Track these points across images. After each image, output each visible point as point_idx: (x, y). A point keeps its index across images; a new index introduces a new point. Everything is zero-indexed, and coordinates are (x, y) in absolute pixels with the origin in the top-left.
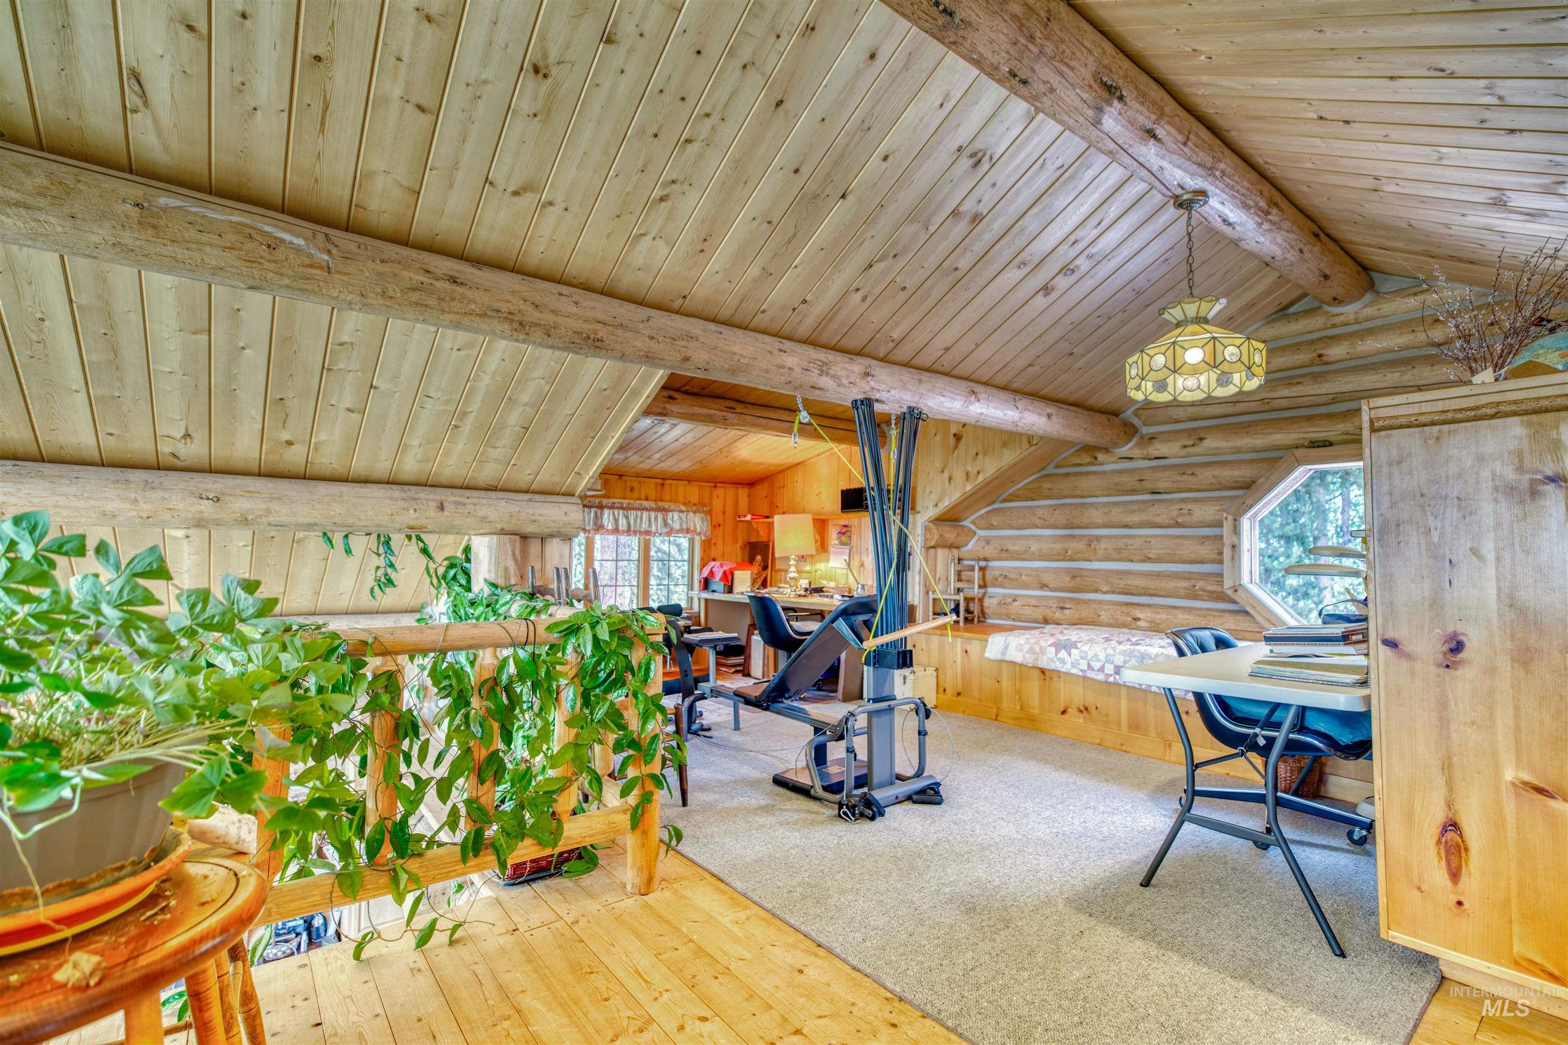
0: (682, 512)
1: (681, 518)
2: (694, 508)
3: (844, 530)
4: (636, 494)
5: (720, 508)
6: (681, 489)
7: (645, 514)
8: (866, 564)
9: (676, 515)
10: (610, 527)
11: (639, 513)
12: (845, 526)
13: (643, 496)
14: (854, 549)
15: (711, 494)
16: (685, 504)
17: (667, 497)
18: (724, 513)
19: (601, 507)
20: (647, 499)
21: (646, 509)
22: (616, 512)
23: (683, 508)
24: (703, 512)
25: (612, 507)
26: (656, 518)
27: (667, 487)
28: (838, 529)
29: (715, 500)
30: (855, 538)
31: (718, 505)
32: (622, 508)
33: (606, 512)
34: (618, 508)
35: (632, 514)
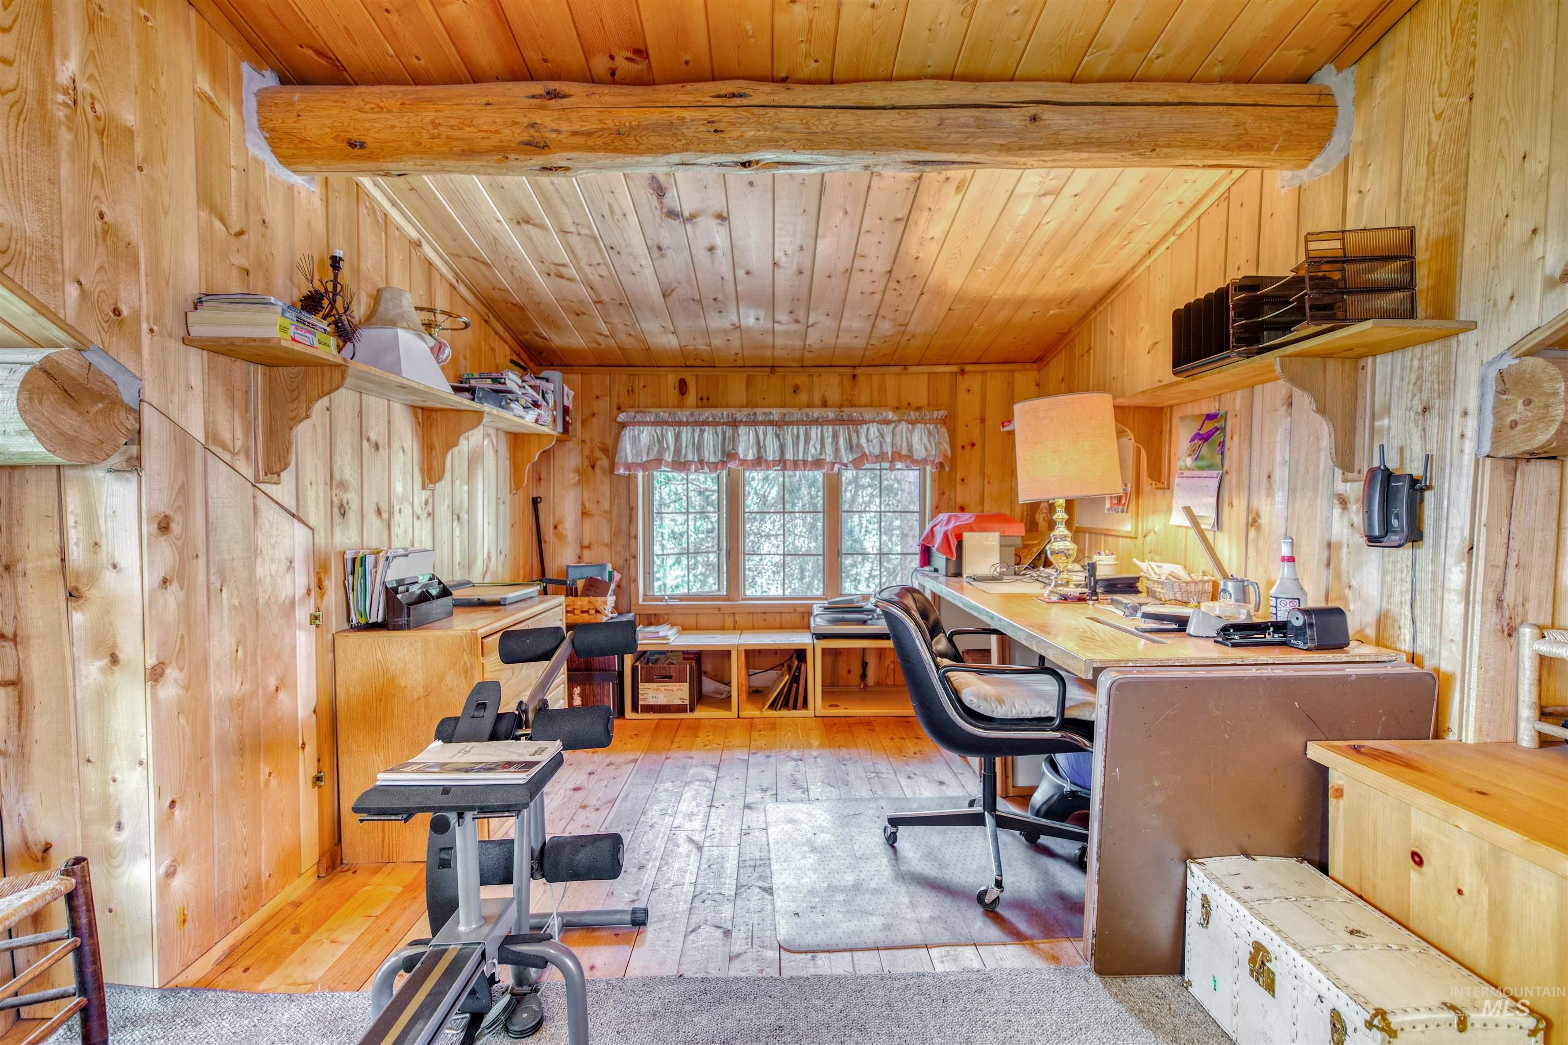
0: (887, 422)
1: (882, 435)
2: (913, 415)
3: (1209, 426)
4: (803, 397)
5: (976, 411)
6: (891, 382)
7: (815, 432)
8: (1264, 520)
9: (873, 429)
10: (750, 457)
11: (802, 430)
12: (1210, 417)
13: (817, 400)
14: (1231, 480)
15: (954, 388)
16: (897, 409)
17: (864, 399)
18: (983, 420)
19: (734, 424)
20: (825, 404)
21: (816, 422)
22: (761, 430)
23: (891, 415)
24: (933, 421)
25: (753, 423)
26: (835, 436)
27: (861, 379)
28: (1193, 428)
29: (962, 395)
30: (1233, 445)
31: (968, 407)
32: (771, 423)
33: (742, 430)
34: (763, 423)
35: (789, 433)
